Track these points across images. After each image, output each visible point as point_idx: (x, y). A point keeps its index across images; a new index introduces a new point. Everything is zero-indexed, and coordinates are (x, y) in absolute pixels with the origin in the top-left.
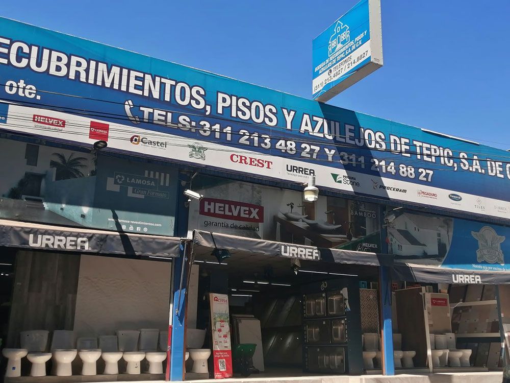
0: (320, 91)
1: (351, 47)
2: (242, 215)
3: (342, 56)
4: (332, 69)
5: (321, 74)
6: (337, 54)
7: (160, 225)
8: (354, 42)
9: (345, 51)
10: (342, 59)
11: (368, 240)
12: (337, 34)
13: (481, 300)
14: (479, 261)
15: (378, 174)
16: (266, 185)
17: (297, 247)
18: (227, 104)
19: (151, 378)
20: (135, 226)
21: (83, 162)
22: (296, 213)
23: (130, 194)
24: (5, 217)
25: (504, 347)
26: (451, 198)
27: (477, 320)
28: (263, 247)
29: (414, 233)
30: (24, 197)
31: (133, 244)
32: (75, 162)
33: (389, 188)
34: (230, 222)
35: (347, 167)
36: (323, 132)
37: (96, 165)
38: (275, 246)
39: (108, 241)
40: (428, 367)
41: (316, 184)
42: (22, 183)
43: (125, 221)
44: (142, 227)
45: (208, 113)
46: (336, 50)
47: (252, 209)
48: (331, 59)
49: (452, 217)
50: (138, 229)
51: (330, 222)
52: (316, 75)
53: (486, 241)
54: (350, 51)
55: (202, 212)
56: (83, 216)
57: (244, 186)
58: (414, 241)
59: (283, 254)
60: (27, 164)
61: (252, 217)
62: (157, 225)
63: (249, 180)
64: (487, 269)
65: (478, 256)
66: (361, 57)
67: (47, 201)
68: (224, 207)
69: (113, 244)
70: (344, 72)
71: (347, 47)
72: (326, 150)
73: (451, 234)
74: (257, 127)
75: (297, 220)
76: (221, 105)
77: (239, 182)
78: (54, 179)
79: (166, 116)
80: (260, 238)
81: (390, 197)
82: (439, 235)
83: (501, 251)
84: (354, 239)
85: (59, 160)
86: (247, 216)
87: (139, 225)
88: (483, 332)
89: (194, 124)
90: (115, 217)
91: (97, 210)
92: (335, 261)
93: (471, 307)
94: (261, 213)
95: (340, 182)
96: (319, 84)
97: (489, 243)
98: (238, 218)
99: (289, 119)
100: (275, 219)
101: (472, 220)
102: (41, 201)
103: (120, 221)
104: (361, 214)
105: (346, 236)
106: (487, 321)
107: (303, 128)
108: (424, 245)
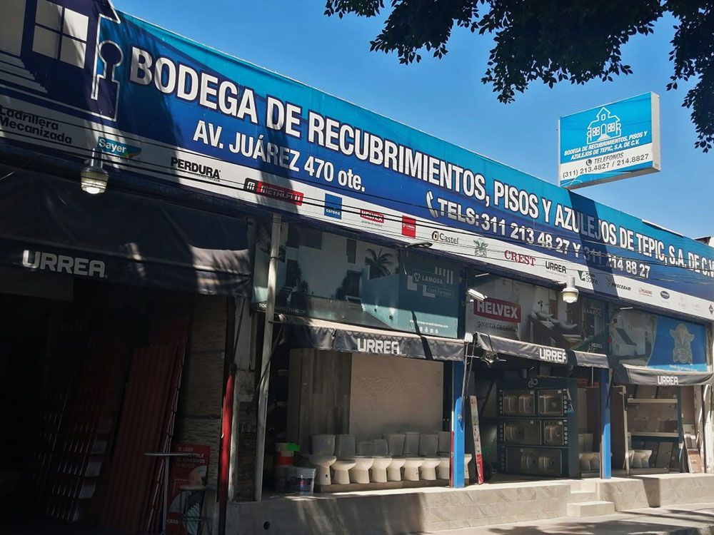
0: (573, 179)
1: (623, 143)
2: (505, 315)
3: (609, 149)
4: (593, 159)
5: (573, 160)
6: (601, 145)
7: (447, 327)
8: (628, 138)
9: (613, 145)
10: (608, 152)
11: (595, 340)
12: (601, 122)
13: (656, 398)
14: (675, 361)
15: (610, 270)
16: (522, 281)
17: (551, 350)
18: (501, 195)
19: (427, 484)
20: (429, 327)
21: (389, 259)
22: (544, 312)
23: (425, 294)
24: (335, 319)
25: (682, 448)
26: (662, 295)
27: (647, 418)
28: (527, 350)
29: (628, 332)
30: (347, 297)
31: (431, 347)
32: (383, 259)
33: (619, 286)
34: (497, 322)
35: (589, 264)
36: (572, 226)
37: (399, 262)
38: (535, 349)
39: (413, 344)
40: (625, 469)
41: (576, 285)
42: (345, 282)
43: (422, 323)
44: (435, 328)
45: (487, 205)
46: (599, 140)
47: (512, 308)
48: (591, 147)
49: (656, 314)
50: (432, 331)
51: (568, 322)
52: (566, 159)
53: (680, 341)
54: (620, 146)
55: (476, 312)
56: (391, 317)
57: (506, 283)
58: (628, 341)
59: (541, 357)
60: (349, 261)
61: (512, 317)
62: (444, 326)
63: (510, 276)
64: (680, 370)
65: (674, 355)
66: (638, 158)
67: (365, 303)
68: (492, 306)
69: (417, 348)
70: (611, 168)
71: (617, 141)
72: (574, 244)
73: (655, 332)
74: (514, 217)
75: (545, 320)
76: (497, 195)
77: (502, 278)
78: (368, 279)
79: (457, 209)
80: (518, 340)
81: (619, 296)
82: (646, 334)
83: (690, 350)
84: (586, 339)
85: (371, 257)
86: (508, 316)
87: (432, 327)
88: (654, 431)
89: (477, 217)
90: (415, 319)
91: (401, 311)
92: (578, 364)
93: (638, 403)
94: (518, 313)
95: (584, 279)
96: (571, 170)
97: (683, 342)
98: (502, 318)
99: (547, 210)
100: (530, 318)
101: (668, 317)
102: (359, 302)
103: (418, 322)
104: (591, 312)
105: (580, 336)
106: (659, 419)
107: (558, 220)
108: (635, 344)
